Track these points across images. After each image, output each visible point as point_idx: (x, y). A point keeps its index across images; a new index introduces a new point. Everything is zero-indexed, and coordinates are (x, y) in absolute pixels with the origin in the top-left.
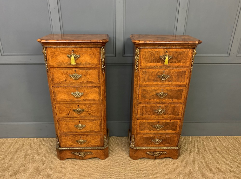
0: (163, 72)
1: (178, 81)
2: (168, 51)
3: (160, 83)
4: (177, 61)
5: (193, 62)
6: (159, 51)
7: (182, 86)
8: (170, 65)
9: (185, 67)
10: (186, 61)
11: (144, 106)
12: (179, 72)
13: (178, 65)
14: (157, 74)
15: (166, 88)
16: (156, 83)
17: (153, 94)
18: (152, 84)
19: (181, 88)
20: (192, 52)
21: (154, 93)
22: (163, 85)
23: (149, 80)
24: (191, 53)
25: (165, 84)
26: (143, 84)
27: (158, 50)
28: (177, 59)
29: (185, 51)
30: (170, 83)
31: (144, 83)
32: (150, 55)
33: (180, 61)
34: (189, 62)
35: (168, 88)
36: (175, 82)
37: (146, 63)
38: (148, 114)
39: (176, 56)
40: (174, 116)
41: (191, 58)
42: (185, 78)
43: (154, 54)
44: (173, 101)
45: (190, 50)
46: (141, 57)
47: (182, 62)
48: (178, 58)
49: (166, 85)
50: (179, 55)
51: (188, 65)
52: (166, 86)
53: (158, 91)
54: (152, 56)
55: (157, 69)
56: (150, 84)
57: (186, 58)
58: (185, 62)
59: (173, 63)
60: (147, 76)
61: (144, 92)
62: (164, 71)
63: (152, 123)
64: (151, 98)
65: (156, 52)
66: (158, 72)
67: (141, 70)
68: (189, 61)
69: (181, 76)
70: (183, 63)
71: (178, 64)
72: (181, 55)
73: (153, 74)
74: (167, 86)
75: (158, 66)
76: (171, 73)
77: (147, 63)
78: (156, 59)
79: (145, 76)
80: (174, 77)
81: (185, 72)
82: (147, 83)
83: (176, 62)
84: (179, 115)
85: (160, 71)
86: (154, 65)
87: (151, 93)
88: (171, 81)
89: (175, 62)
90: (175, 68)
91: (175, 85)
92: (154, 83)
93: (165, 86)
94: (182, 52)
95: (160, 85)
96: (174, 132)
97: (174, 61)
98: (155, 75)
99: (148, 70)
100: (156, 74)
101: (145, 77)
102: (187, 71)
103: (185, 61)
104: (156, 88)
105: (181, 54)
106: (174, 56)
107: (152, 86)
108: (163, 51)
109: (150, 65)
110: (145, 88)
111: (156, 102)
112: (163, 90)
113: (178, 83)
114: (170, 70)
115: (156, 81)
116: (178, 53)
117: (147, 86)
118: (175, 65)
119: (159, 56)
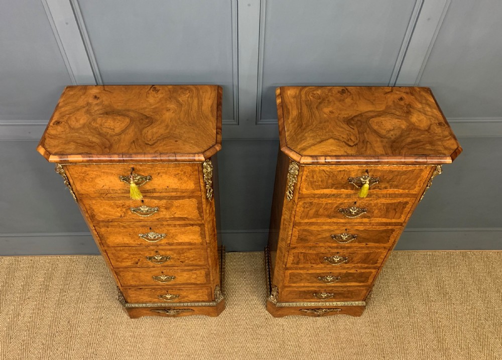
1: (385, 217)
2: (371, 169)
3: (342, 221)
5: (428, 187)
6: (348, 169)
7: (393, 224)
8: (370, 192)
9: (407, 195)
10: (412, 185)
11: (301, 253)
12: (391, 204)
13: (391, 193)
14: (337, 207)
15: (356, 228)
16: (334, 220)
17: (324, 236)
18: (323, 221)
19: (390, 227)
20: (432, 171)
21: (328, 234)
22: (349, 223)
23: (317, 215)
24: (428, 173)
25: (355, 221)
26: (302, 221)
27: (345, 168)
28: (391, 183)
29: (415, 169)
30: (366, 220)
31: (306, 221)
33: (397, 187)
34: (419, 188)
35: (361, 228)
36: (378, 219)
38: (309, 263)
39: (390, 178)
40: (366, 265)
41: (427, 182)
42: (404, 212)
43: (334, 174)
44: (367, 246)
45: (428, 168)
46: (303, 180)
47: (401, 188)
48: (394, 181)
49: (356, 223)
50: (397, 176)
51: (414, 193)
53: (338, 232)
54: (330, 178)
55: (338, 199)
56: (319, 221)
57: (414, 181)
58: (409, 188)
59: (379, 189)
60: (314, 210)
61: (304, 233)
62: (355, 203)
63: (318, 274)
64: (318, 242)
65: (340, 171)
66: (342, 204)
67: (300, 199)
68: (419, 186)
69: (395, 209)
70: (404, 189)
71: (391, 191)
72: (403, 177)
73: (329, 206)
74: (359, 224)
75: (343, 195)
76: (373, 205)
77: (315, 189)
78: (340, 183)
79: (308, 209)
80: (376, 211)
81: (407, 203)
82: (313, 220)
83: (389, 187)
84: (376, 263)
85: (345, 201)
86: (333, 193)
87: (319, 234)
88: (369, 217)
89: (386, 188)
90: (383, 197)
91: (377, 223)
92: (329, 220)
93: (353, 224)
94: (407, 171)
95: (343, 223)
96: (361, 284)
97: (383, 186)
98: (333, 208)
99: (316, 201)
100: (335, 206)
101: (309, 211)
102: (409, 202)
103: (409, 185)
104: (332, 228)
105: (403, 175)
106: (385, 177)
107: (324, 224)
108: (359, 170)
109: (322, 193)
110: (307, 228)
111: (330, 247)
112: (348, 230)
113: (386, 219)
114: (371, 200)
115: (334, 217)
116: (396, 173)
117: (311, 224)
118: (383, 192)
119: (347, 178)
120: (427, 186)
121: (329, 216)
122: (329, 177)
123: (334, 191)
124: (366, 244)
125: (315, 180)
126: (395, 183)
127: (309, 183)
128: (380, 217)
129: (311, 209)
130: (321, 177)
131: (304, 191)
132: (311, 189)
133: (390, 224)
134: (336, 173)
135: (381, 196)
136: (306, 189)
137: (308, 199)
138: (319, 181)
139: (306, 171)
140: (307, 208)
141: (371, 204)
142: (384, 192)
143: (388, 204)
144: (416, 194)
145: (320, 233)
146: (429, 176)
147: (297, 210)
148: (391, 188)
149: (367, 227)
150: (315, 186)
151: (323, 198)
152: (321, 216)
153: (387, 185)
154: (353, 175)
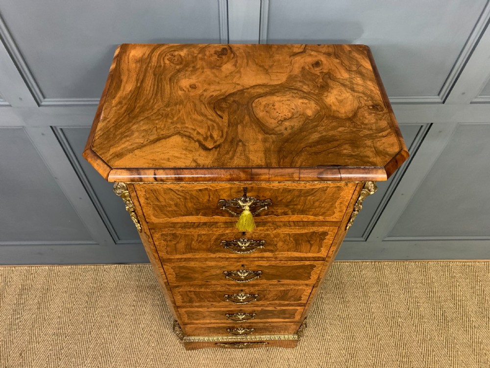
0: (241, 234)
1: (296, 250)
2: (252, 187)
3: (233, 255)
4: (292, 212)
5: (356, 212)
6: (212, 187)
7: (311, 259)
8: (263, 220)
9: (323, 223)
10: (328, 210)
11: (190, 291)
12: (302, 235)
13: (296, 220)
14: (217, 239)
15: (257, 263)
16: (218, 255)
17: (214, 274)
18: (203, 256)
19: (307, 263)
20: (358, 189)
21: (218, 272)
22: (244, 258)
23: (191, 249)
24: (352, 192)
25: (253, 256)
26: (172, 257)
27: (206, 186)
28: (291, 207)
29: (327, 187)
30: (268, 254)
31: (178, 256)
32: (179, 198)
33: (303, 212)
34: (341, 214)
35: (265, 263)
36: (286, 253)
37: (170, 218)
39: (288, 200)
41: (352, 205)
42: (324, 245)
43: (191, 195)
44: (281, 283)
45: (350, 186)
46: (142, 204)
47: (311, 213)
48: (296, 205)
50: (299, 196)
51: (334, 220)
52: (255, 259)
53: (232, 268)
54: (188, 201)
55: (215, 229)
56: (197, 257)
57: (330, 203)
58: (323, 214)
59: (275, 215)
60: (183, 244)
61: (183, 271)
62: (244, 233)
64: (207, 279)
65: (200, 190)
66: (222, 235)
67: (153, 230)
68: (340, 211)
69: (309, 241)
70: (315, 215)
71: (295, 218)
72: (309, 198)
73: (204, 238)
74: (260, 259)
75: (220, 224)
76: (272, 236)
77: (170, 216)
78: (208, 208)
79: (174, 243)
80: (280, 244)
81: (325, 234)
82: (189, 255)
83: (290, 212)
85: (227, 232)
86: (202, 221)
87: (206, 272)
88: (272, 251)
89: (285, 214)
90: (285, 225)
91: (287, 258)
92: (213, 255)
93: (251, 259)
94: (313, 189)
95: (235, 258)
97: (280, 211)
98: (212, 241)
99: (180, 232)
100: (213, 238)
101: (175, 244)
102: (329, 233)
103: (323, 210)
104: (221, 264)
105: (309, 196)
106: (279, 199)
107: (206, 259)
108: (231, 188)
109: (185, 221)
110: (183, 264)
111: (228, 285)
112: (245, 267)
113: (299, 253)
114: (267, 230)
115: (218, 251)
116: (297, 193)
117: (189, 260)
118: (283, 220)
119: (216, 200)
120: (354, 210)
121: (210, 250)
122: (186, 199)
123: (204, 219)
124: (279, 281)
125: (163, 203)
126: (299, 206)
127: (157, 208)
128: (288, 251)
129: (178, 243)
130: (172, 199)
131: (154, 220)
132: (164, 216)
133: (306, 259)
134: (194, 193)
135: (281, 224)
136: (156, 216)
137: (166, 229)
138: (171, 204)
139: (141, 191)
140: (170, 241)
141: (268, 235)
142: (285, 218)
143: (295, 234)
144: (337, 222)
145: (206, 270)
146: (355, 197)
147: (156, 243)
148: (293, 214)
149: (273, 263)
150: (169, 211)
151: (189, 228)
152: (197, 250)
153: (286, 210)
154: (224, 196)
